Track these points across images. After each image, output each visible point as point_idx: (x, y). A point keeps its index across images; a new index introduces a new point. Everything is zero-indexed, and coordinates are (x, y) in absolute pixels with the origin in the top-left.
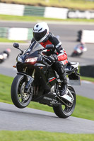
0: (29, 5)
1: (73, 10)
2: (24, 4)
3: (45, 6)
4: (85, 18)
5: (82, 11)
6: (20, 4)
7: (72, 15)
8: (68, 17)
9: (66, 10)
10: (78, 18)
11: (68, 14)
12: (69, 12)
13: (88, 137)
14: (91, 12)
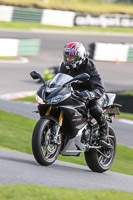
0: (20, 6)
1: (83, 14)
2: (13, 5)
3: (43, 8)
4: (100, 26)
5: (95, 16)
6: (7, 5)
7: (81, 21)
8: (75, 24)
9: (73, 14)
10: (89, 26)
11: (75, 20)
12: (76, 16)
13: (104, 195)
14: (108, 17)
